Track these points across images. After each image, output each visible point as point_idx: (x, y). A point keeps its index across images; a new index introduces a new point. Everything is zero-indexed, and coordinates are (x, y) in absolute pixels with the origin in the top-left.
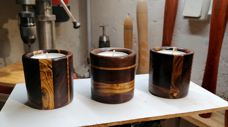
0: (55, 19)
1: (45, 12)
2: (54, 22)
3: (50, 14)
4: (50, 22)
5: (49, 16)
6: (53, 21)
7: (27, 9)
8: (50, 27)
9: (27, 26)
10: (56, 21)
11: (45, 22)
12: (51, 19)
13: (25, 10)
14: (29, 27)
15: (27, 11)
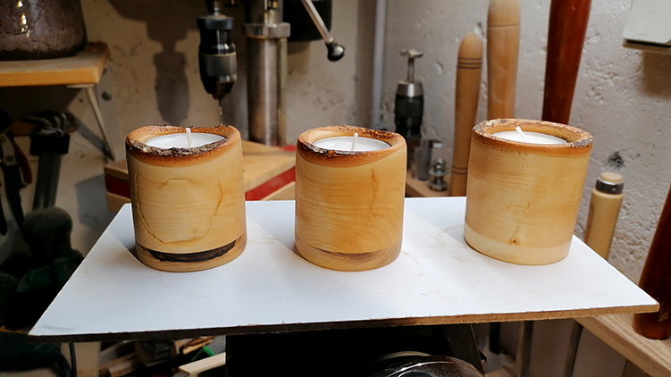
0: (289, 34)
1: (266, 15)
2: (284, 41)
3: (277, 22)
4: (276, 41)
5: (275, 26)
6: (283, 37)
7: (216, 9)
8: (275, 54)
9: (216, 51)
10: (289, 39)
11: (263, 40)
12: (279, 35)
13: (212, 12)
14: (220, 55)
15: (216, 14)
